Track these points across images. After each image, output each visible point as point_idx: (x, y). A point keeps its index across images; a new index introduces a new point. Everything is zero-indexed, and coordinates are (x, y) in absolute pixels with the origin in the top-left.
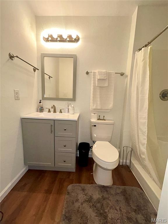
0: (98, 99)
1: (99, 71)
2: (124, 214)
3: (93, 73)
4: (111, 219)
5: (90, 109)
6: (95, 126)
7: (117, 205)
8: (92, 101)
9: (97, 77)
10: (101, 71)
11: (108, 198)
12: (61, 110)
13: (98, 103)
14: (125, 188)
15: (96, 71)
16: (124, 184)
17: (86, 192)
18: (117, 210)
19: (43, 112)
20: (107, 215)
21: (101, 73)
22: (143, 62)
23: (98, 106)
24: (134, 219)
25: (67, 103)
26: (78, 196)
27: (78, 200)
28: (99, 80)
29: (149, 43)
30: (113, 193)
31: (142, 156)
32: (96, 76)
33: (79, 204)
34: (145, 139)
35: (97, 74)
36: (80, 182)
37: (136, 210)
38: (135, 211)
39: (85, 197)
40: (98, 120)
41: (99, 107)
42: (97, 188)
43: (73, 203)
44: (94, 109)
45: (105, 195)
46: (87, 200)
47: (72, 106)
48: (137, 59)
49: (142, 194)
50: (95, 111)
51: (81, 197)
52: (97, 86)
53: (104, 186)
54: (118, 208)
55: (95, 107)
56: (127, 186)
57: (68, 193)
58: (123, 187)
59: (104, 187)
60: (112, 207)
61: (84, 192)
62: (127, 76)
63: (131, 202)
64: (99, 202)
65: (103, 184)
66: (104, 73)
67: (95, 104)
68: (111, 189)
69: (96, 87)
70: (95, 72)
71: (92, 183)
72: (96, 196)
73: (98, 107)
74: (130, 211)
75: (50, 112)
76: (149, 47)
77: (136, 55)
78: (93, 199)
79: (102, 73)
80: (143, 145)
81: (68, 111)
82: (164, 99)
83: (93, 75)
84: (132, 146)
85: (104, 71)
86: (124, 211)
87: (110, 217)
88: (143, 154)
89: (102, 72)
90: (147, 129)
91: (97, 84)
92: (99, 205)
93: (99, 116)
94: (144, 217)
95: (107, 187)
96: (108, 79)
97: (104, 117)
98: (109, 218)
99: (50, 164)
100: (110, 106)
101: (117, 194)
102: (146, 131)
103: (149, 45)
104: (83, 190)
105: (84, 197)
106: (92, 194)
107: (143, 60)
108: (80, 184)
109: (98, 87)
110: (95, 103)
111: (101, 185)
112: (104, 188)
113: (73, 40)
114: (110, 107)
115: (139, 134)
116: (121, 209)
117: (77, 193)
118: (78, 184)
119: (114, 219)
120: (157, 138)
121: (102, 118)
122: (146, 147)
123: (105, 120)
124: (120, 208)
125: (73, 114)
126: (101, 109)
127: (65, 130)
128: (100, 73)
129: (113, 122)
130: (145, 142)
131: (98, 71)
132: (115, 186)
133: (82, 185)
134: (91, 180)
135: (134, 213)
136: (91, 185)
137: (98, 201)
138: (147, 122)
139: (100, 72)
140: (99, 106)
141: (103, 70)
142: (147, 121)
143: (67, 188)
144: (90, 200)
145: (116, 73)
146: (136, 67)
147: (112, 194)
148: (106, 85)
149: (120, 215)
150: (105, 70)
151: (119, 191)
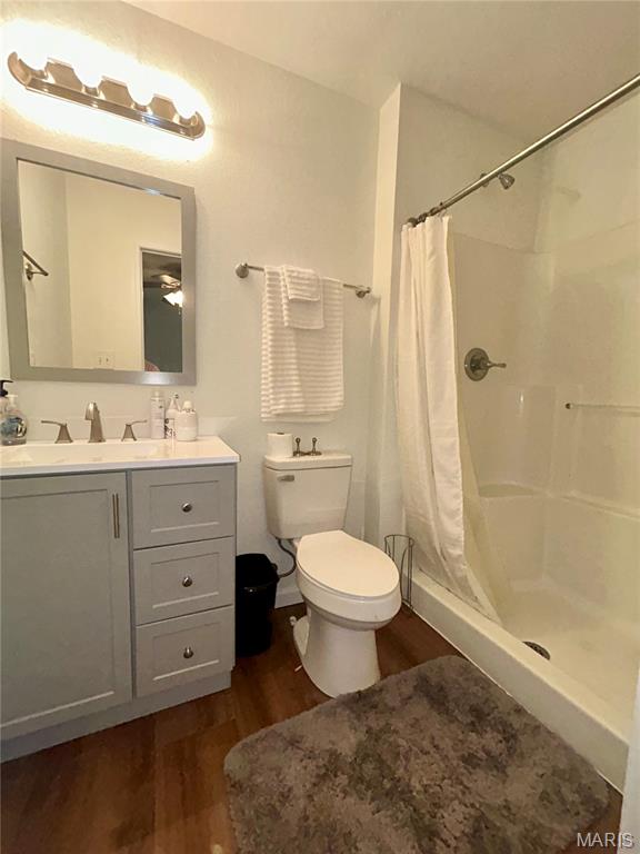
0: (292, 375)
1: (293, 271)
2: (452, 754)
3: (267, 276)
4: (426, 791)
5: (263, 415)
6: (290, 479)
7: (422, 735)
8: (271, 385)
9: (286, 292)
10: (299, 272)
11: (387, 729)
12: (129, 426)
13: (292, 392)
14: (419, 669)
15: (282, 269)
16: (411, 661)
17: (307, 745)
18: (427, 753)
19: (23, 442)
20: (408, 785)
21: (297, 278)
22: (432, 259)
23: (294, 401)
24: (481, 754)
25: (157, 394)
26: (281, 777)
27: (290, 790)
28: (291, 302)
29: (444, 207)
30: (397, 704)
31: (451, 551)
32: (283, 289)
33: (302, 803)
34: (456, 496)
35: (284, 281)
36: (266, 721)
37: (473, 723)
38: (473, 727)
39: (312, 765)
40: (295, 454)
41: (298, 407)
42: (338, 710)
43: (274, 814)
44: (278, 415)
45: (375, 722)
46: (323, 771)
47: (187, 404)
48: (409, 250)
49: (467, 669)
50: (282, 422)
51: (296, 773)
52: (286, 324)
53: (359, 692)
54: (426, 744)
55: (281, 407)
56: (423, 662)
57: (238, 786)
58: (414, 670)
59: (360, 697)
60: (411, 750)
61: (298, 748)
62: (377, 301)
63: (452, 706)
64: (365, 758)
65: (353, 690)
66: (308, 279)
67: (283, 395)
68: (384, 692)
69: (283, 329)
70: (278, 274)
71: (315, 703)
72: (347, 740)
73: (296, 406)
74: (461, 737)
75: (71, 441)
76: (446, 219)
77: (403, 233)
78: (341, 758)
79: (303, 279)
80: (452, 515)
81: (166, 429)
82: (473, 376)
83: (267, 282)
84: (407, 529)
85: (309, 272)
86: (446, 744)
87: (418, 787)
88: (455, 543)
89: (301, 276)
90: (460, 465)
91: (286, 318)
92: (371, 766)
93: (298, 441)
94: (499, 732)
95: (371, 692)
96: (324, 304)
97: (314, 441)
98: (418, 792)
99: (108, 694)
100: (335, 399)
101: (407, 700)
102: (457, 472)
103: (444, 211)
104: (294, 742)
105: (305, 768)
106: (333, 744)
107: (432, 254)
108: (272, 727)
109: (290, 332)
110: (282, 390)
111: (349, 694)
112: (360, 702)
113: (176, 120)
114: (333, 404)
115: (438, 485)
116: (436, 743)
117: (271, 770)
118: (263, 732)
119: (429, 785)
120: (480, 489)
121: (306, 446)
122: (464, 518)
123: (319, 454)
124: (432, 743)
125: (195, 440)
126: (302, 415)
127: (187, 509)
128: (296, 280)
129: (349, 457)
130: (459, 504)
131: (287, 271)
132: (392, 678)
133: (283, 727)
134: (306, 694)
135: (474, 734)
136: (316, 709)
137: (363, 754)
138: (458, 443)
139: (295, 274)
140: (298, 403)
141: (307, 270)
142: (458, 439)
143: (222, 766)
144: (331, 768)
145: (345, 285)
146: (409, 272)
147: (393, 709)
148: (318, 324)
149: (442, 765)
150: (311, 271)
151: (407, 690)
